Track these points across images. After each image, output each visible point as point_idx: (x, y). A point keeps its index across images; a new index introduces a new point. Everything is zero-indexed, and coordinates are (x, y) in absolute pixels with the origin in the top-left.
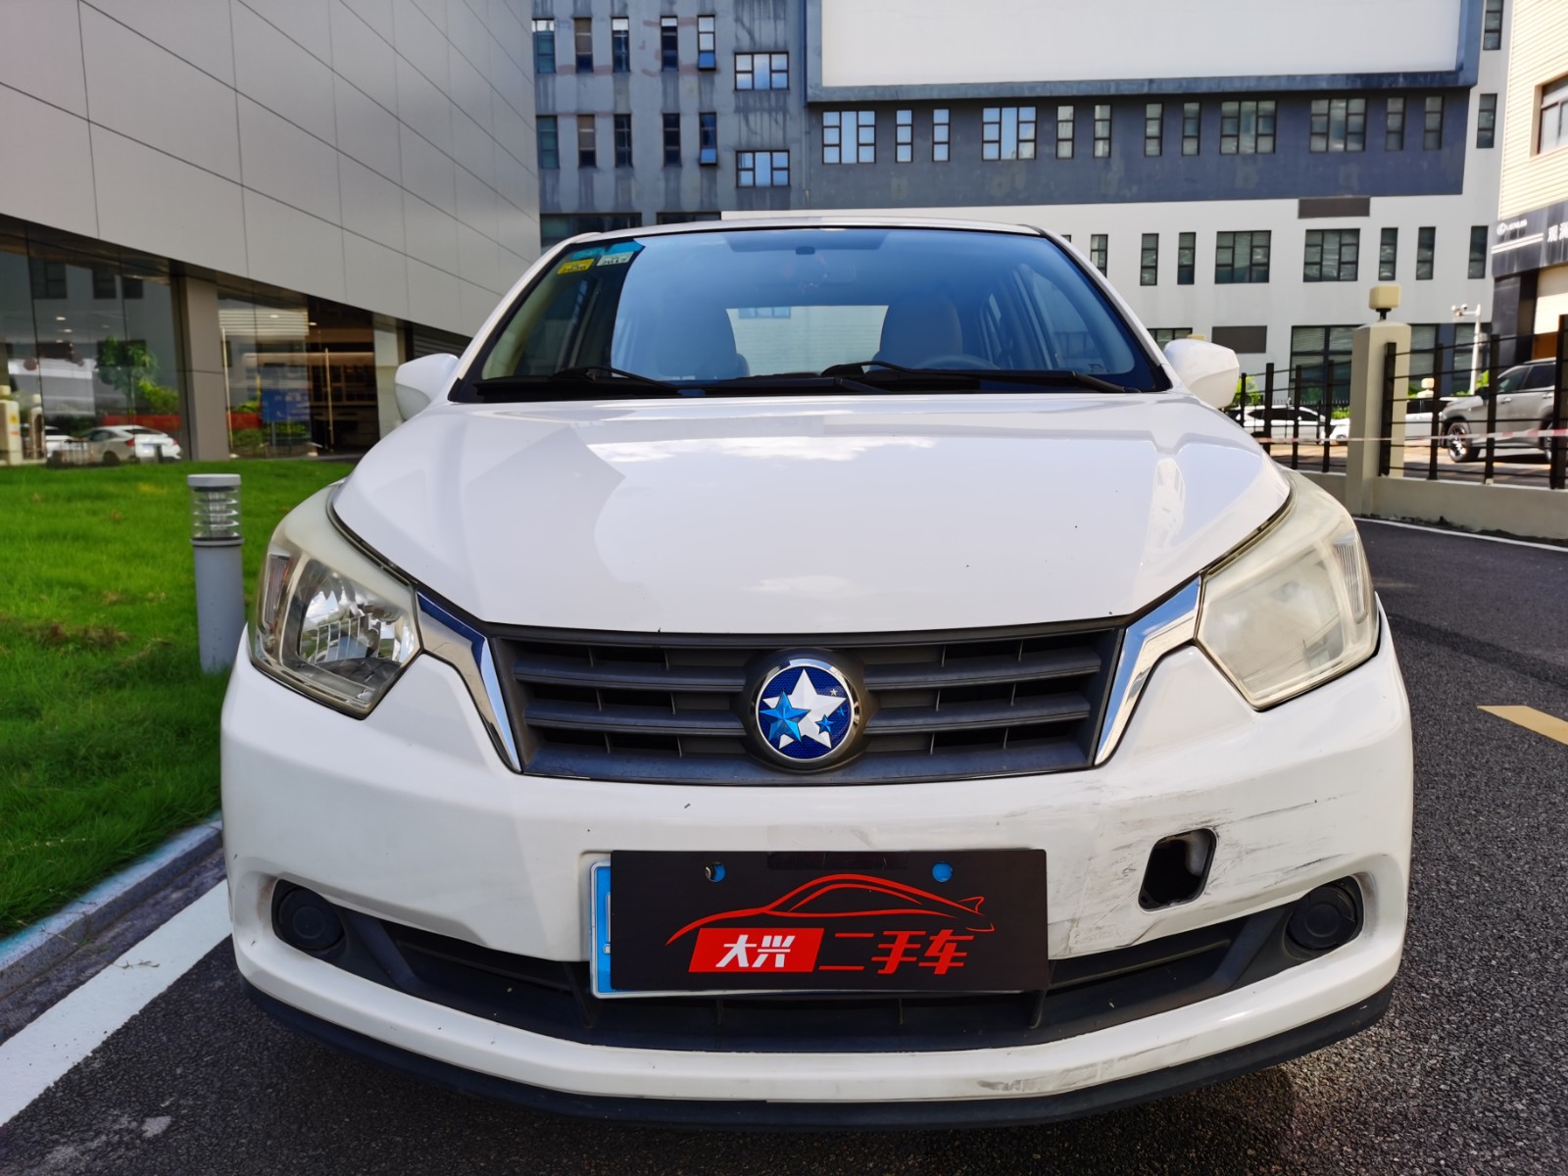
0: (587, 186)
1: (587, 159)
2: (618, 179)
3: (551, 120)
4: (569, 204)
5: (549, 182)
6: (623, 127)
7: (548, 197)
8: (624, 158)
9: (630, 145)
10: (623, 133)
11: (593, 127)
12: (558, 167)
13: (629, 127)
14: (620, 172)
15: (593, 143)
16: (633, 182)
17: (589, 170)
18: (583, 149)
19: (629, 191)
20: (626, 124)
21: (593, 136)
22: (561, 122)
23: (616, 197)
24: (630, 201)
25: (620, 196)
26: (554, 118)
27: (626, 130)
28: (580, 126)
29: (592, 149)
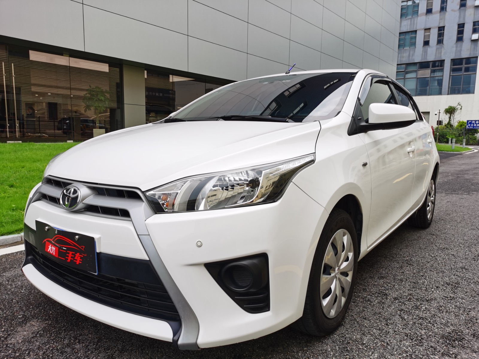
0: (425, 53)
1: (426, 43)
2: (437, 49)
3: (415, 32)
4: (418, 58)
5: (411, 53)
6: (442, 31)
7: (411, 58)
8: (440, 41)
9: (443, 37)
10: (441, 33)
11: (430, 32)
12: (415, 47)
13: (444, 30)
14: (438, 46)
15: (429, 38)
16: (443, 49)
17: (427, 47)
18: (425, 40)
19: (441, 53)
20: (443, 30)
21: (429, 35)
22: (418, 32)
23: (436, 55)
24: (441, 56)
25: (437, 54)
26: (416, 31)
27: (443, 31)
28: (425, 33)
29: (429, 40)
